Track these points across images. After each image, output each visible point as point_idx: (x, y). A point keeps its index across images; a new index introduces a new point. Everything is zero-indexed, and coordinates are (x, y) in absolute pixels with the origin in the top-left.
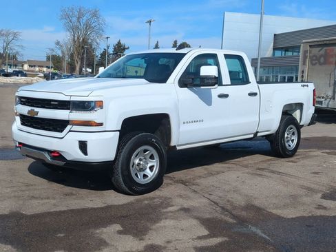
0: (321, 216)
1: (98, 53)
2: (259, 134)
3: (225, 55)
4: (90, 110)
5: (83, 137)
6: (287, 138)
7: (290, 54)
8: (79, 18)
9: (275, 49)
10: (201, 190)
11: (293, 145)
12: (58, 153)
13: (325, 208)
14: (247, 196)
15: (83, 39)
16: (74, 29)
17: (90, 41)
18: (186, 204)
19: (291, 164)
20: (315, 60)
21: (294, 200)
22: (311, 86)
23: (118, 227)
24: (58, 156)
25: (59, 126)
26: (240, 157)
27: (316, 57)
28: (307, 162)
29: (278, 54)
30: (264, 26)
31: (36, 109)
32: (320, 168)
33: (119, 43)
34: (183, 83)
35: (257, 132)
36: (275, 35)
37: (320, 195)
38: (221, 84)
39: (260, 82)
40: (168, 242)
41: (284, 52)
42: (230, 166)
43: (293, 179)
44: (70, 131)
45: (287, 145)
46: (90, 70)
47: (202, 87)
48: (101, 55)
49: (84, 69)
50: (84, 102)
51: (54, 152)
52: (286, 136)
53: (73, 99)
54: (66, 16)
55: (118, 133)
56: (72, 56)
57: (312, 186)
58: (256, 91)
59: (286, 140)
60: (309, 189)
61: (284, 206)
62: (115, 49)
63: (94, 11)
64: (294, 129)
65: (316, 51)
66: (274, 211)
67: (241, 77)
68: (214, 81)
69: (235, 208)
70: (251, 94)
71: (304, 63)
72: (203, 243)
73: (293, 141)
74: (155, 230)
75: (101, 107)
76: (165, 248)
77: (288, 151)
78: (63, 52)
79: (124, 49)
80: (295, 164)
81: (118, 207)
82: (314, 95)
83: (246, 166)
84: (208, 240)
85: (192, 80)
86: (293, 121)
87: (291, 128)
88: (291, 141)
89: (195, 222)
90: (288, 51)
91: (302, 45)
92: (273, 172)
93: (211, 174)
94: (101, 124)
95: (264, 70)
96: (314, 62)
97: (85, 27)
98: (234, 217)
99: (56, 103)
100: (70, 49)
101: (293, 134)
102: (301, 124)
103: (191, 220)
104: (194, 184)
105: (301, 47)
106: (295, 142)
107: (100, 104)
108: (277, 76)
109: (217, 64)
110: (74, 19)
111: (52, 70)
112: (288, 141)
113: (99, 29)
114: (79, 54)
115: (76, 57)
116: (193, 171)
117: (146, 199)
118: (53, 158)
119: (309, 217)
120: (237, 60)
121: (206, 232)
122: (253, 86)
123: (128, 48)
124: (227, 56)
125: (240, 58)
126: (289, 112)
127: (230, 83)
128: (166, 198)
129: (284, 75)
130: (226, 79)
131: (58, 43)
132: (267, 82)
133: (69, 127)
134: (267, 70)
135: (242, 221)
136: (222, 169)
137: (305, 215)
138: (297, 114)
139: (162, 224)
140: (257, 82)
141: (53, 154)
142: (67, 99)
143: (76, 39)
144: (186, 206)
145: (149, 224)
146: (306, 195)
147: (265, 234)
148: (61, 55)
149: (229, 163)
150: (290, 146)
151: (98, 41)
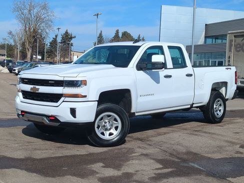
0: (238, 157)
1: (48, 42)
2: (194, 105)
3: (168, 46)
4: (78, 87)
5: (73, 105)
6: (216, 108)
7: (219, 41)
8: (30, 11)
9: (206, 37)
10: (154, 144)
11: (220, 114)
12: (54, 117)
13: (241, 153)
14: (187, 147)
15: (34, 30)
16: (26, 21)
17: (40, 31)
18: (145, 152)
19: (219, 127)
20: (239, 48)
21: (220, 148)
22: (234, 69)
23: (102, 164)
24: (54, 119)
25: (55, 98)
26: (180, 124)
27: (240, 45)
28: (231, 126)
29: (209, 41)
30: (196, 17)
31: (37, 87)
32: (241, 130)
33: (67, 32)
34: (139, 67)
35: (193, 104)
36: (206, 25)
37: (238, 146)
38: (166, 68)
39: (194, 66)
40: (137, 171)
41: (214, 40)
42: (173, 129)
43: (220, 137)
44: (63, 101)
45: (216, 113)
46: (39, 57)
47: (153, 70)
48: (51, 43)
49: (34, 56)
50: (73, 81)
51: (52, 116)
52: (215, 107)
53: (66, 79)
54: (18, 9)
55: (97, 102)
56: (23, 45)
57: (234, 141)
58: (191, 72)
59: (214, 109)
60: (231, 142)
61: (213, 152)
62: (63, 38)
63: (43, 4)
64: (221, 102)
65: (239, 40)
66: (206, 155)
67: (180, 62)
68: (162, 66)
69: (179, 153)
70: (188, 75)
71: (230, 51)
72: (160, 171)
73: (220, 110)
74: (126, 165)
75: (85, 84)
76: (135, 174)
77: (217, 118)
78: (15, 41)
79: (71, 38)
80: (222, 128)
81: (98, 154)
82: (236, 76)
83: (186, 129)
84: (163, 170)
85: (146, 65)
86: (220, 96)
87: (219, 101)
88: (219, 111)
89: (152, 161)
90: (218, 39)
91: (228, 35)
92: (205, 132)
93: (159, 134)
94: (85, 96)
95: (197, 55)
96: (238, 49)
97: (35, 18)
98: (178, 158)
99: (53, 82)
100: (21, 39)
101: (220, 105)
102: (226, 98)
103: (149, 160)
104: (148, 141)
105: (228, 37)
106: (222, 111)
107: (84, 83)
108: (209, 61)
109: (163, 53)
110: (26, 11)
111: (5, 58)
112: (217, 111)
113: (48, 20)
114: (30, 42)
115: (27, 46)
116: (146, 133)
117: (116, 149)
118: (50, 121)
119: (230, 158)
120: (177, 50)
121: (161, 166)
122: (189, 69)
123: (75, 37)
124: (170, 47)
125: (179, 49)
126: (217, 89)
127: (172, 67)
128: (130, 149)
129: (215, 60)
130: (170, 64)
131: (10, 33)
132: (200, 66)
133: (62, 99)
134: (199, 56)
135: (184, 161)
136: (168, 131)
137: (227, 157)
138: (223, 90)
139: (130, 162)
140: (193, 66)
141: (50, 118)
142: (62, 79)
143: (27, 29)
144: (144, 153)
145: (121, 163)
146: (229, 146)
147: (200, 166)
148: (13, 44)
149: (172, 127)
150: (218, 114)
151: (47, 31)
